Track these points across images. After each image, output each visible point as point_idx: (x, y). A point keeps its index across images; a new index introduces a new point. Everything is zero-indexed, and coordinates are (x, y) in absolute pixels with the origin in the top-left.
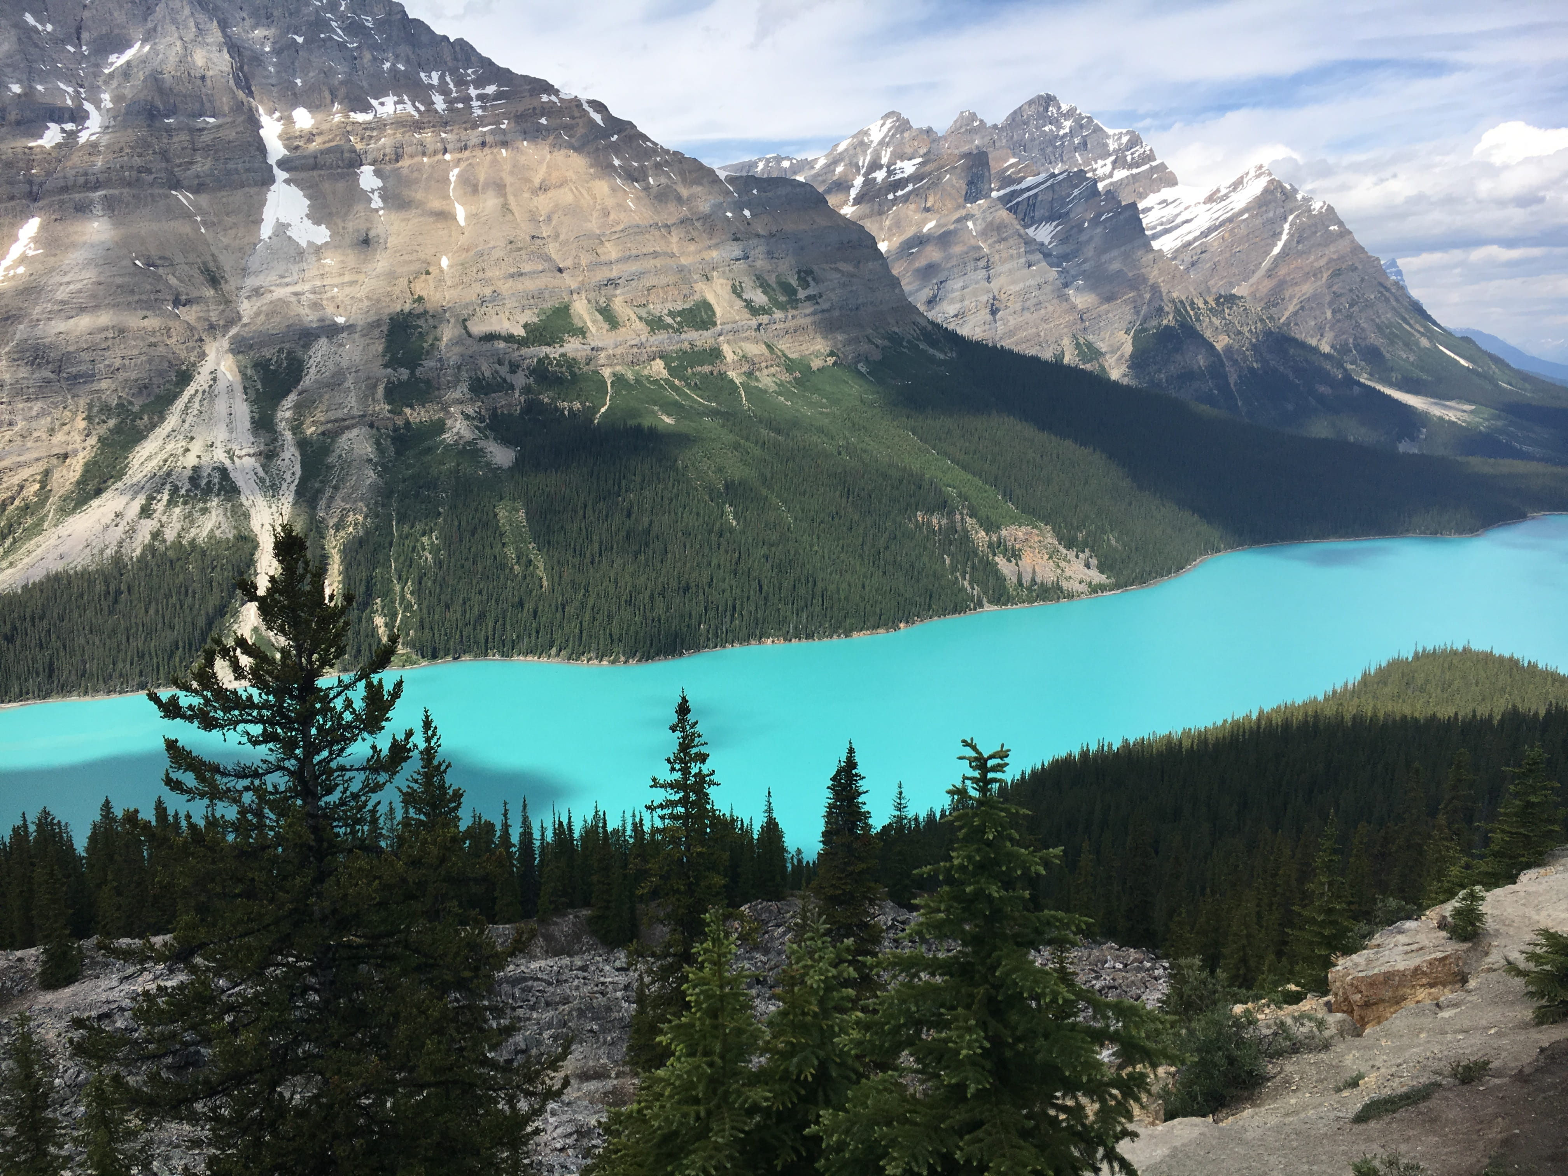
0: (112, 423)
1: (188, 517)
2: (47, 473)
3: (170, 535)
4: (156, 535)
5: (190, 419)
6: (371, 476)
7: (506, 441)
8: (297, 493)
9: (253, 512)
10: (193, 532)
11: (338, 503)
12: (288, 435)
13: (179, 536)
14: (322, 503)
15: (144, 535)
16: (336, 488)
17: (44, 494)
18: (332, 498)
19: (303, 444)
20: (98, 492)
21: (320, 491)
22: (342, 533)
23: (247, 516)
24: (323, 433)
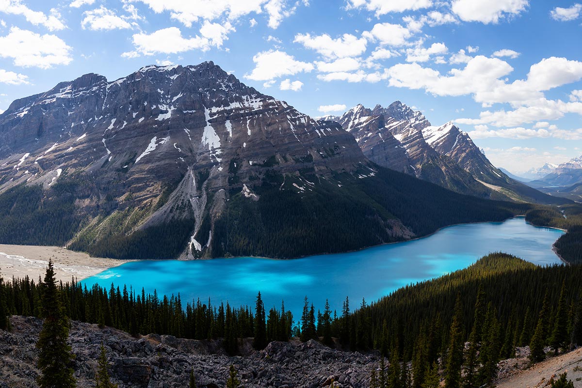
0: (166, 188)
1: (180, 213)
2: (152, 201)
3: (176, 217)
4: (172, 218)
5: (183, 187)
6: (223, 203)
7: (257, 194)
8: (205, 207)
9: (195, 212)
10: (181, 217)
11: (215, 210)
12: (204, 191)
13: (178, 218)
14: (211, 210)
15: (170, 218)
16: (214, 206)
17: (151, 205)
18: (213, 209)
19: (207, 194)
20: (162, 206)
21: (211, 207)
22: (215, 218)
23: (193, 213)
24: (213, 191)
